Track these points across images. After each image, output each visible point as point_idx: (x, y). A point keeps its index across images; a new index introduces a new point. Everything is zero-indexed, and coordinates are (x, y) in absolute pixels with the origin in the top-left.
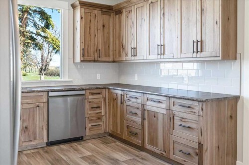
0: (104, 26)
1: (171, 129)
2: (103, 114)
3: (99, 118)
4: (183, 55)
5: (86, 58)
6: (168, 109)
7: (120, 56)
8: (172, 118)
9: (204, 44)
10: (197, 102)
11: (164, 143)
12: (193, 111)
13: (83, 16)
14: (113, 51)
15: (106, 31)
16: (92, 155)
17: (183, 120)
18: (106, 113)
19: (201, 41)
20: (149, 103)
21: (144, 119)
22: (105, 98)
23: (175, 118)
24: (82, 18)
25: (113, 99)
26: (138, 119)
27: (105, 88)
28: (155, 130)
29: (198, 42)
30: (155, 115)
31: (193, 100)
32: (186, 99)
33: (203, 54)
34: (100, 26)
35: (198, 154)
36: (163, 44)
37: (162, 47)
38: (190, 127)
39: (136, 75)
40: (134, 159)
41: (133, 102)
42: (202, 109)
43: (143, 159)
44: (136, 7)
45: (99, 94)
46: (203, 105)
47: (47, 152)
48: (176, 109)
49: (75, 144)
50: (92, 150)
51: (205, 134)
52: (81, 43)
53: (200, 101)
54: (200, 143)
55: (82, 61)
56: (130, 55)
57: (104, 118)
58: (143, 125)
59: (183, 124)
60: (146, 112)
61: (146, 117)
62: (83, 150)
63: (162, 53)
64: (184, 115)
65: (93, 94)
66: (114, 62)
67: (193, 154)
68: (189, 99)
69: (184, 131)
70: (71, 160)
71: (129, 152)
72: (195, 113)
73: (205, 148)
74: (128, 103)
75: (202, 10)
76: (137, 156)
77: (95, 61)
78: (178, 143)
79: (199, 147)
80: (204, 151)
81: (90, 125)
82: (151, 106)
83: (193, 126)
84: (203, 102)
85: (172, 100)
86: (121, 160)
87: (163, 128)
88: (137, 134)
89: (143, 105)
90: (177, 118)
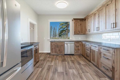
0: (81, 24)
1: (100, 58)
2: (80, 49)
3: (79, 50)
4: (107, 30)
5: (75, 33)
6: (99, 50)
7: (85, 32)
8: (100, 53)
9: (117, 24)
10: (112, 49)
11: (97, 62)
12: (110, 52)
13: (75, 22)
14: (84, 31)
15: (81, 25)
16: (74, 60)
17: (105, 55)
18: (81, 49)
19: (116, 23)
20: (92, 47)
21: (90, 52)
22: (80, 44)
23: (102, 53)
24: (74, 23)
25: (83, 45)
26: (89, 52)
27: (80, 42)
28: (94, 56)
29: (114, 23)
30: (94, 51)
31: (109, 47)
32: (106, 47)
33: (117, 28)
34: (80, 24)
35: (112, 71)
36: (98, 27)
37: (98, 28)
38: (108, 59)
39: (91, 38)
40: (86, 64)
41: (87, 46)
42: (114, 52)
43: (89, 65)
44: (90, 17)
45: (78, 43)
46: (114, 50)
47: (63, 56)
48: (102, 50)
49: (71, 56)
50: (75, 58)
51: (116, 63)
52: (74, 29)
53: (113, 48)
54: (113, 67)
55: (74, 34)
56: (88, 32)
57: (80, 50)
58: (90, 54)
59: (105, 56)
60: (91, 50)
61: (91, 51)
62: (72, 58)
63: (98, 30)
64: (106, 53)
65: (76, 43)
66: (84, 34)
67: (109, 70)
68: (107, 47)
69: (105, 59)
70: (68, 60)
71: (86, 62)
72: (110, 53)
73: (116, 70)
74: (86, 46)
75: (116, 10)
76: (88, 64)
77: (78, 34)
78: (103, 64)
79: (112, 68)
80: (115, 71)
81: (76, 51)
82: (93, 48)
83: (110, 58)
84: (114, 48)
85: (100, 47)
86: (82, 64)
87: (97, 57)
88: (88, 56)
89: (90, 48)
90: (102, 54)
